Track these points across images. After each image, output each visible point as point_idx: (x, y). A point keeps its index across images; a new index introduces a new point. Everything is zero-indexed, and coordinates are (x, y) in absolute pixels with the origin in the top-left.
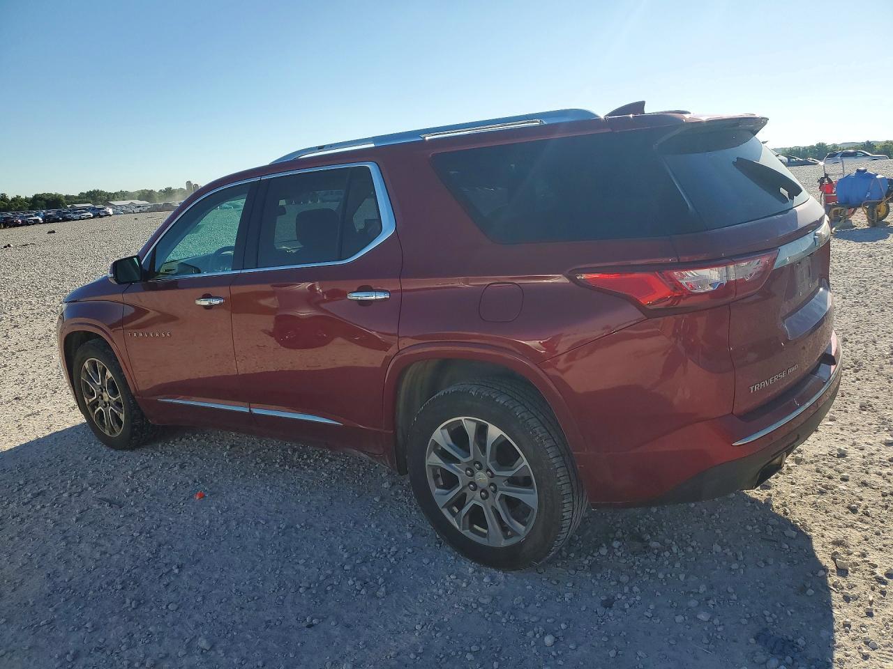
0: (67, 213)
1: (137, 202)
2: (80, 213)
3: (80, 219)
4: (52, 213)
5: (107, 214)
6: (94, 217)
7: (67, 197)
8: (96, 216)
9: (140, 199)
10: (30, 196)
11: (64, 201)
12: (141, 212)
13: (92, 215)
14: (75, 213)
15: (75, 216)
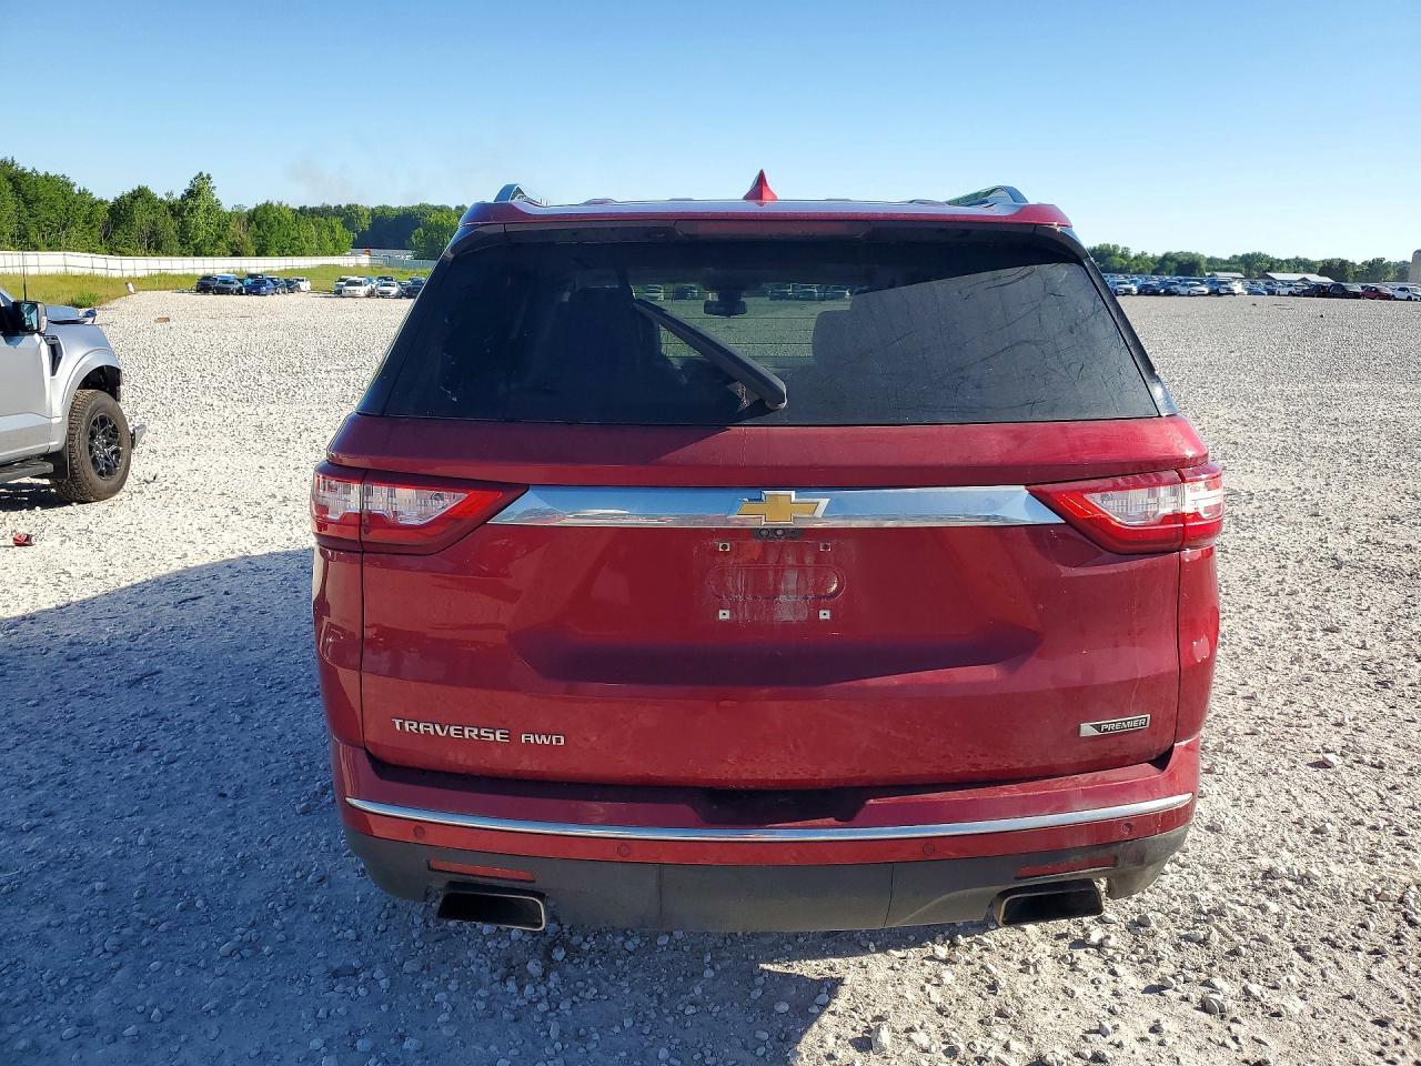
0: (1175, 284)
1: (1314, 278)
2: (1192, 285)
3: (1189, 295)
4: (1155, 281)
5: (1231, 293)
6: (1209, 294)
7: (1211, 261)
8: (1215, 293)
9: (1321, 274)
10: (1160, 254)
11: (1203, 265)
12: (1291, 294)
13: (1207, 291)
14: (1184, 285)
15: (1183, 290)
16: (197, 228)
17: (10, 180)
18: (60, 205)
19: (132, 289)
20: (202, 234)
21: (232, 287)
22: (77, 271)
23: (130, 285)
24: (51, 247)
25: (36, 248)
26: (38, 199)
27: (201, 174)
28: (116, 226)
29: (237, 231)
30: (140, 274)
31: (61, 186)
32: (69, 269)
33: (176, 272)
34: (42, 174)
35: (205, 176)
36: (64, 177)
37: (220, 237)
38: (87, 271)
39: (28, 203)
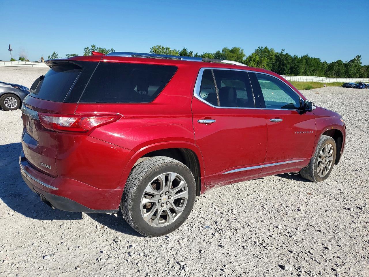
16: (351, 70)
17: (306, 60)
18: (316, 65)
19: (325, 86)
20: (352, 72)
21: (352, 86)
22: (315, 81)
23: (325, 85)
24: (312, 75)
25: (308, 75)
26: (311, 64)
27: (358, 55)
28: (329, 70)
29: (363, 71)
30: (330, 82)
31: (317, 61)
32: (313, 81)
33: (340, 82)
34: (314, 58)
35: (359, 56)
36: (319, 58)
37: (357, 73)
38: (317, 81)
39: (308, 65)
